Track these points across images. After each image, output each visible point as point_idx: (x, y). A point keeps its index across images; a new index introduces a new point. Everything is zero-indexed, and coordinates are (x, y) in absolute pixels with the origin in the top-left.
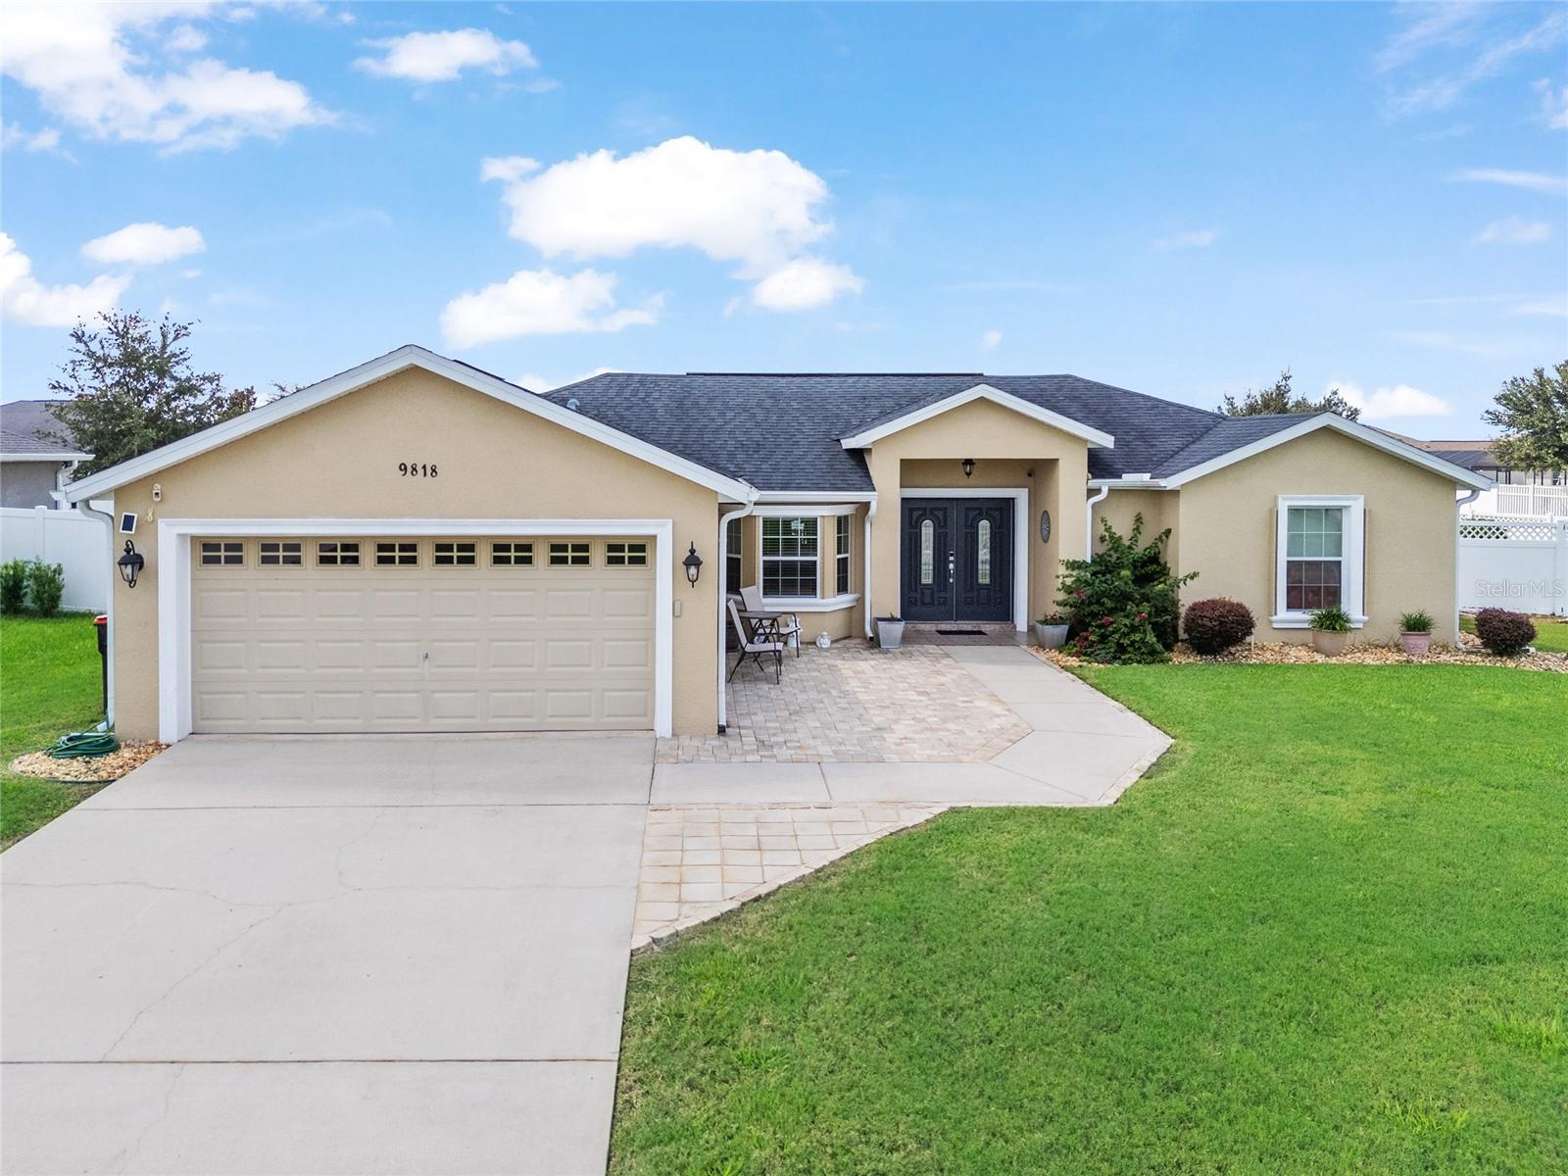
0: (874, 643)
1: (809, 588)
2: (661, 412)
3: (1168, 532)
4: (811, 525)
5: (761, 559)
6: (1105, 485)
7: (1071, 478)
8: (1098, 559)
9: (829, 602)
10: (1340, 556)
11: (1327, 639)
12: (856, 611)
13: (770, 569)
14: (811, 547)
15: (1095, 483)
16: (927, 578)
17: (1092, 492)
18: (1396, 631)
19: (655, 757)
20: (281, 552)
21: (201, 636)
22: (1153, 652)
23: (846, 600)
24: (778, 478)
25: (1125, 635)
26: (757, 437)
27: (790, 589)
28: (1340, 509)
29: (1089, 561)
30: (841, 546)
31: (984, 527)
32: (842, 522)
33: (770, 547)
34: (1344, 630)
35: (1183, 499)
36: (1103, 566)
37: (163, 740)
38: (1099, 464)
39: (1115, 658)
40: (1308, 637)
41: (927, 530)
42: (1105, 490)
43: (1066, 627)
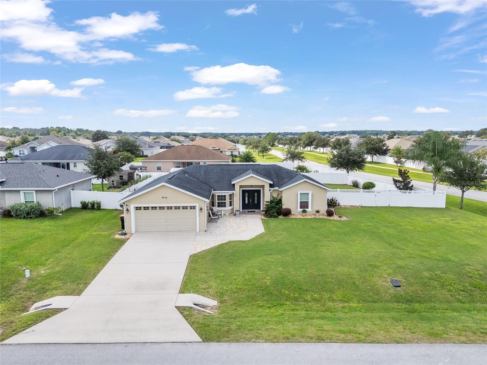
0: (235, 214)
1: (225, 206)
2: (202, 174)
3: (282, 197)
4: (225, 196)
5: (217, 201)
6: (272, 189)
7: (267, 188)
8: (271, 201)
9: (228, 208)
10: (308, 200)
11: (303, 214)
12: (233, 209)
13: (218, 203)
14: (225, 199)
15: (270, 189)
16: (247, 202)
17: (270, 190)
18: (314, 213)
19: (196, 235)
20: (146, 208)
21: (136, 219)
22: (276, 216)
23: (231, 207)
24: (220, 188)
25: (272, 214)
26: (218, 179)
27: (222, 206)
28: (308, 193)
29: (270, 201)
30: (230, 199)
31: (256, 194)
32: (230, 195)
33: (218, 199)
34: (306, 212)
35: (283, 193)
36: (272, 202)
37: (132, 233)
38: (271, 186)
39: (270, 217)
40: (301, 213)
41: (247, 194)
42: (272, 190)
43: (265, 212)
